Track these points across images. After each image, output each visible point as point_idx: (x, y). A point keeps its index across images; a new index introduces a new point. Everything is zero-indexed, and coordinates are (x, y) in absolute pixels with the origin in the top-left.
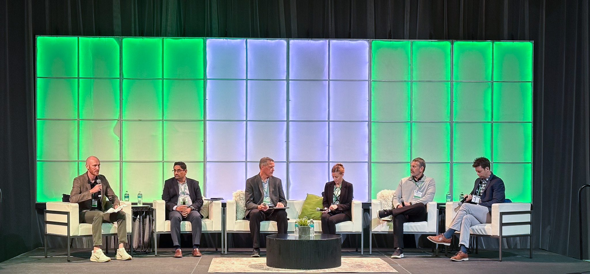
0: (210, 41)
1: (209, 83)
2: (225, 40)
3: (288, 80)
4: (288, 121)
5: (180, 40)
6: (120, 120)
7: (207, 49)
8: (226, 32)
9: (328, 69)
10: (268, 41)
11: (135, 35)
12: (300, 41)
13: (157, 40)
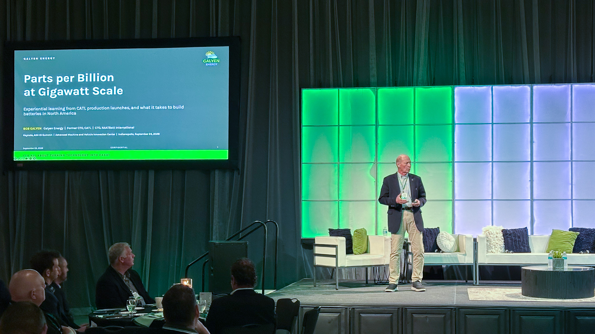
0: (457, 89)
1: (457, 127)
2: (472, 87)
3: (531, 123)
4: (532, 161)
5: (431, 89)
6: (376, 163)
7: (456, 97)
8: (473, 80)
9: (570, 112)
10: (512, 87)
11: (389, 86)
12: (543, 86)
13: (409, 90)
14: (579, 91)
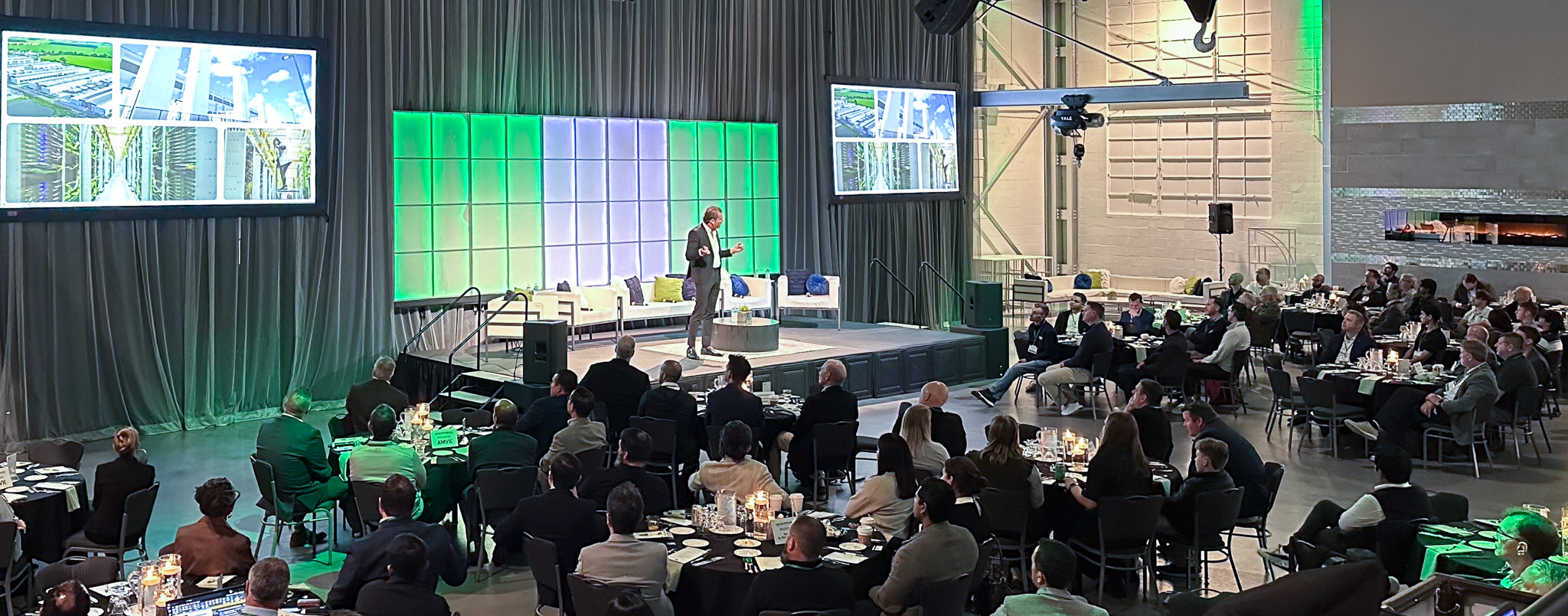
0: (546, 118)
1: (545, 162)
2: (557, 118)
3: (607, 159)
4: (608, 201)
5: (521, 118)
6: (470, 205)
9: (637, 149)
10: (590, 119)
11: (482, 111)
12: (617, 119)
13: (500, 118)
14: (646, 127)
